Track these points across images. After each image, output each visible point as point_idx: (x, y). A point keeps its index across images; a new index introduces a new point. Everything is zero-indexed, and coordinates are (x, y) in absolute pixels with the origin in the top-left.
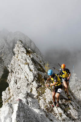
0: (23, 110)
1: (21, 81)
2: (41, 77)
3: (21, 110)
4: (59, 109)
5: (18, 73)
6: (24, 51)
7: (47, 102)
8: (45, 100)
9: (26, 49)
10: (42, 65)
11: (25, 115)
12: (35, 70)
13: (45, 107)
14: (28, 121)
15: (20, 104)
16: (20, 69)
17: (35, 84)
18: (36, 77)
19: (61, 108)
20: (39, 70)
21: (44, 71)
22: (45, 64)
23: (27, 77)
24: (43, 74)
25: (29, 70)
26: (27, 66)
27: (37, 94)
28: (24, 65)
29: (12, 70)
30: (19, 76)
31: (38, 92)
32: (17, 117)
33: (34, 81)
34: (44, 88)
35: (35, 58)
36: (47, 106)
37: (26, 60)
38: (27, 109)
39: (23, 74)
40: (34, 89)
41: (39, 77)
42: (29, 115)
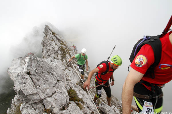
0: (35, 61)
1: (50, 51)
2: (63, 48)
3: (33, 61)
4: (74, 64)
5: (48, 46)
6: (50, 32)
7: (67, 61)
8: (66, 60)
9: (52, 31)
10: (63, 42)
11: (37, 65)
12: (59, 44)
13: (66, 64)
14: (41, 69)
15: (32, 57)
16: (49, 44)
17: (60, 52)
18: (59, 48)
19: (75, 64)
20: (61, 44)
21: (64, 45)
22: (65, 41)
23: (54, 48)
24: (64, 47)
25: (55, 44)
26: (53, 42)
27: (61, 58)
28: (51, 41)
29: (44, 45)
30: (49, 48)
31: (62, 57)
32: (27, 67)
33: (59, 51)
34: (65, 54)
35: (58, 37)
36: (67, 63)
37: (52, 38)
38: (40, 61)
39: (51, 46)
40: (59, 55)
41: (61, 48)
42: (43, 65)
